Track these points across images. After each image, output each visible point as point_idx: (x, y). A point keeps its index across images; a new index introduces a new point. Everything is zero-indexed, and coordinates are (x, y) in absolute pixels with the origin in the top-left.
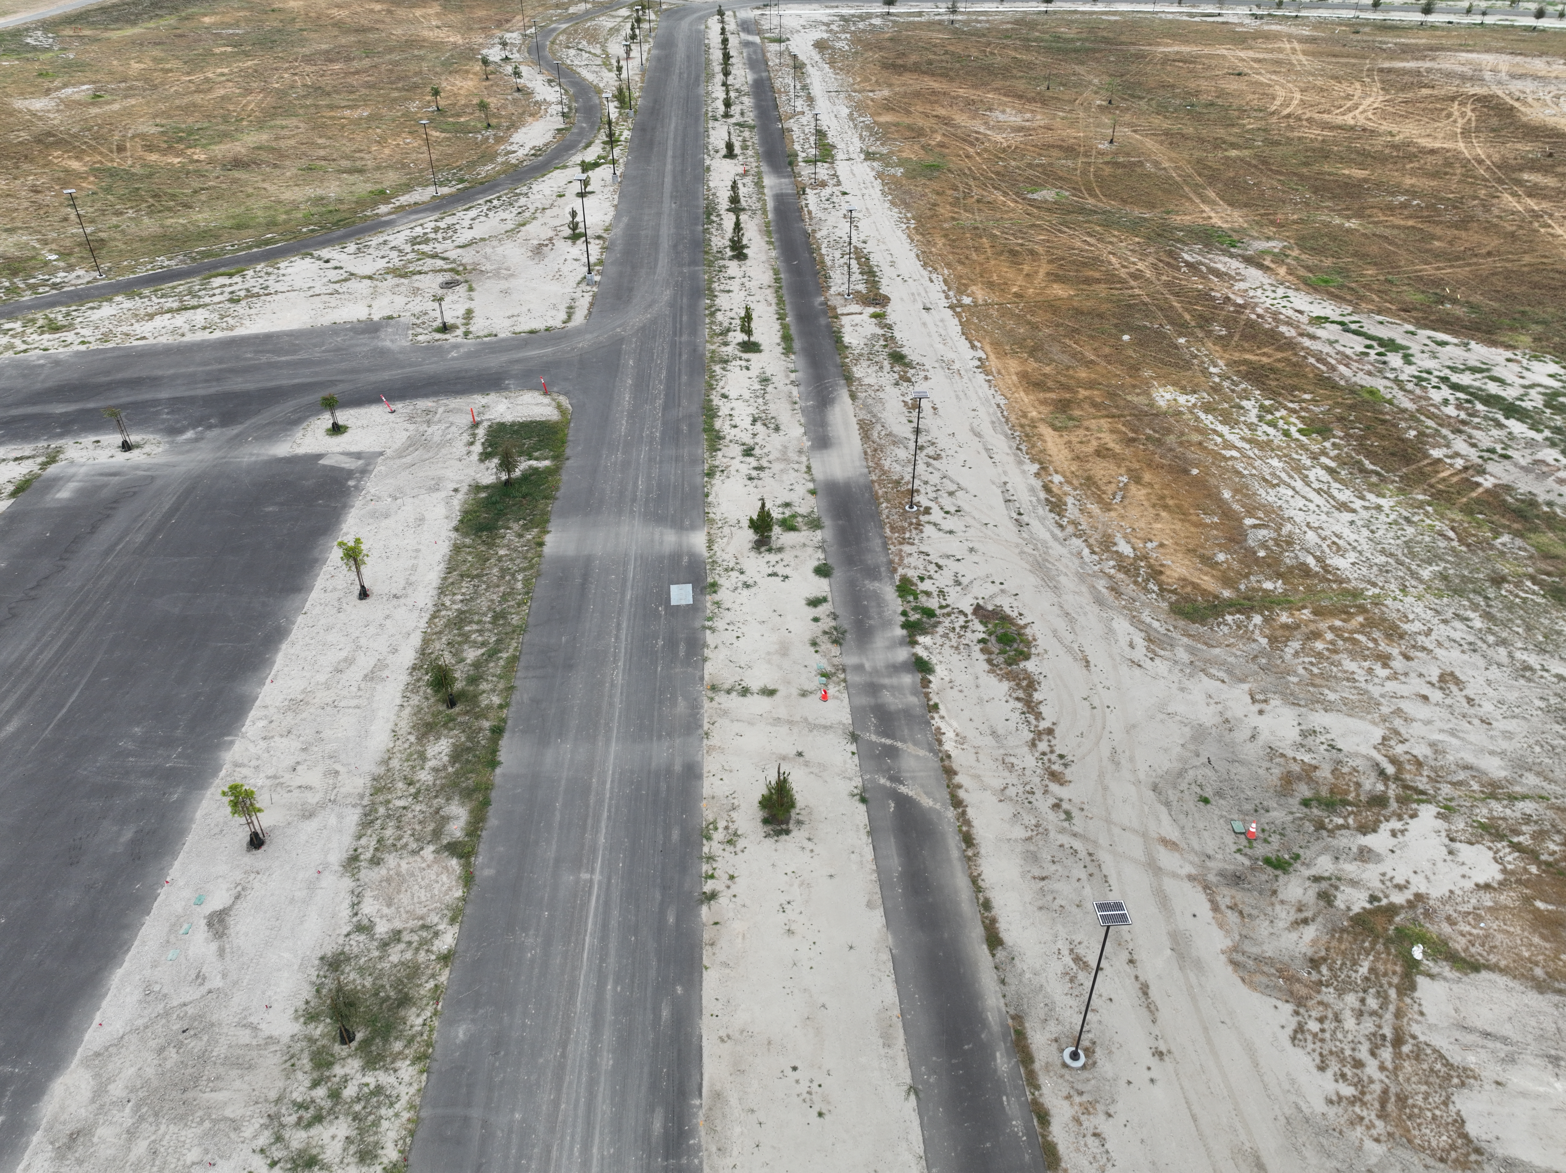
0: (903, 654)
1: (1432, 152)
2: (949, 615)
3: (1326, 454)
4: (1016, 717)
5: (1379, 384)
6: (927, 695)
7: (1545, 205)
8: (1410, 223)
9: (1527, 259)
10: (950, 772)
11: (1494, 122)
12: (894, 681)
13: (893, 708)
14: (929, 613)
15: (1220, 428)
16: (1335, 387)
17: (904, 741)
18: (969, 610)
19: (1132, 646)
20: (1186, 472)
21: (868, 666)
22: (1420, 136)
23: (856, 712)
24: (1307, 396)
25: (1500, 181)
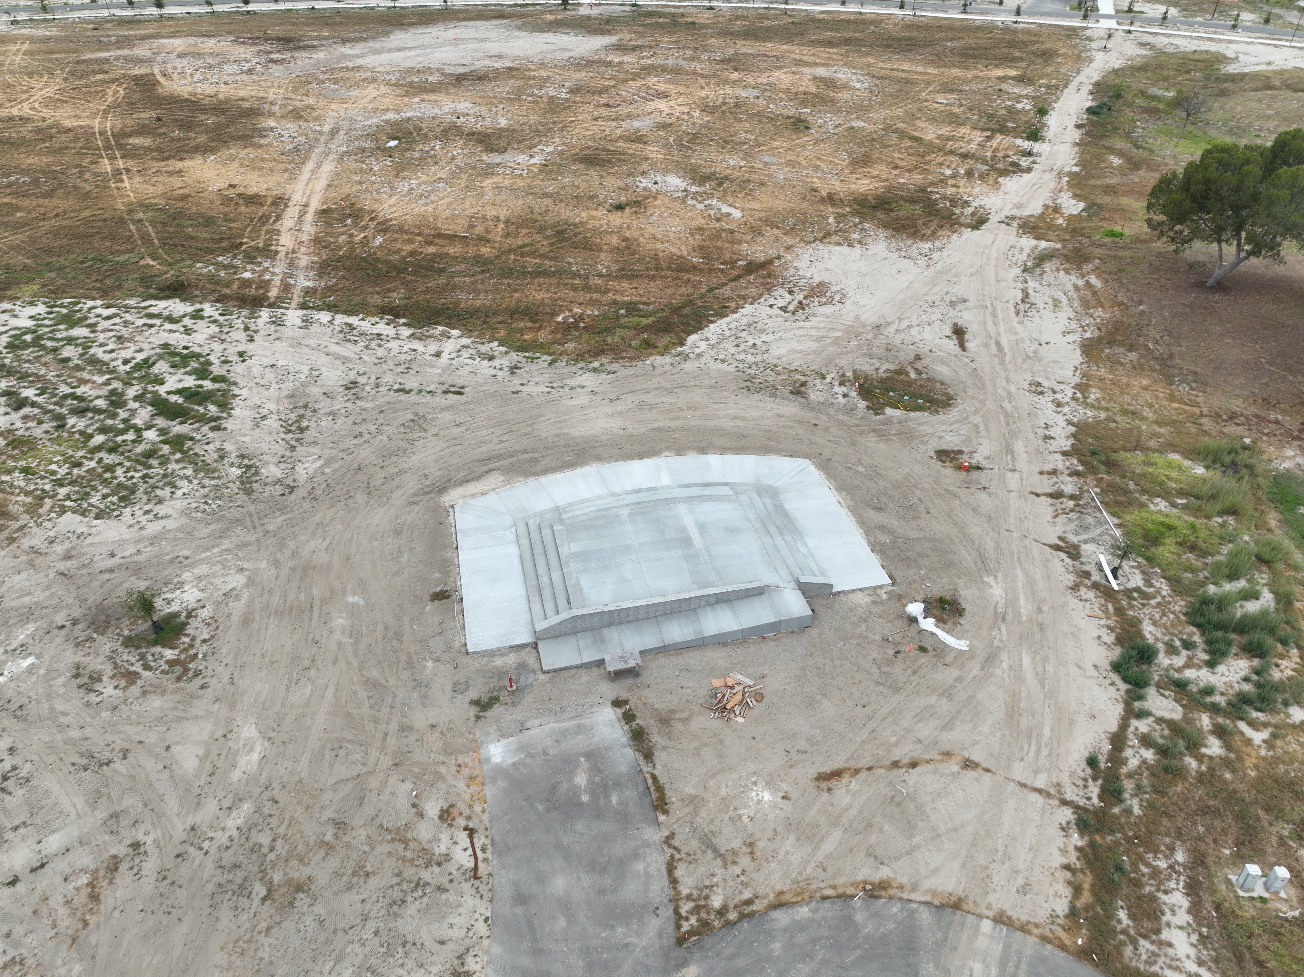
1: (69, 130)
7: (131, 163)
8: (6, 200)
9: (86, 213)
11: (137, 96)
22: (69, 117)
25: (108, 148)
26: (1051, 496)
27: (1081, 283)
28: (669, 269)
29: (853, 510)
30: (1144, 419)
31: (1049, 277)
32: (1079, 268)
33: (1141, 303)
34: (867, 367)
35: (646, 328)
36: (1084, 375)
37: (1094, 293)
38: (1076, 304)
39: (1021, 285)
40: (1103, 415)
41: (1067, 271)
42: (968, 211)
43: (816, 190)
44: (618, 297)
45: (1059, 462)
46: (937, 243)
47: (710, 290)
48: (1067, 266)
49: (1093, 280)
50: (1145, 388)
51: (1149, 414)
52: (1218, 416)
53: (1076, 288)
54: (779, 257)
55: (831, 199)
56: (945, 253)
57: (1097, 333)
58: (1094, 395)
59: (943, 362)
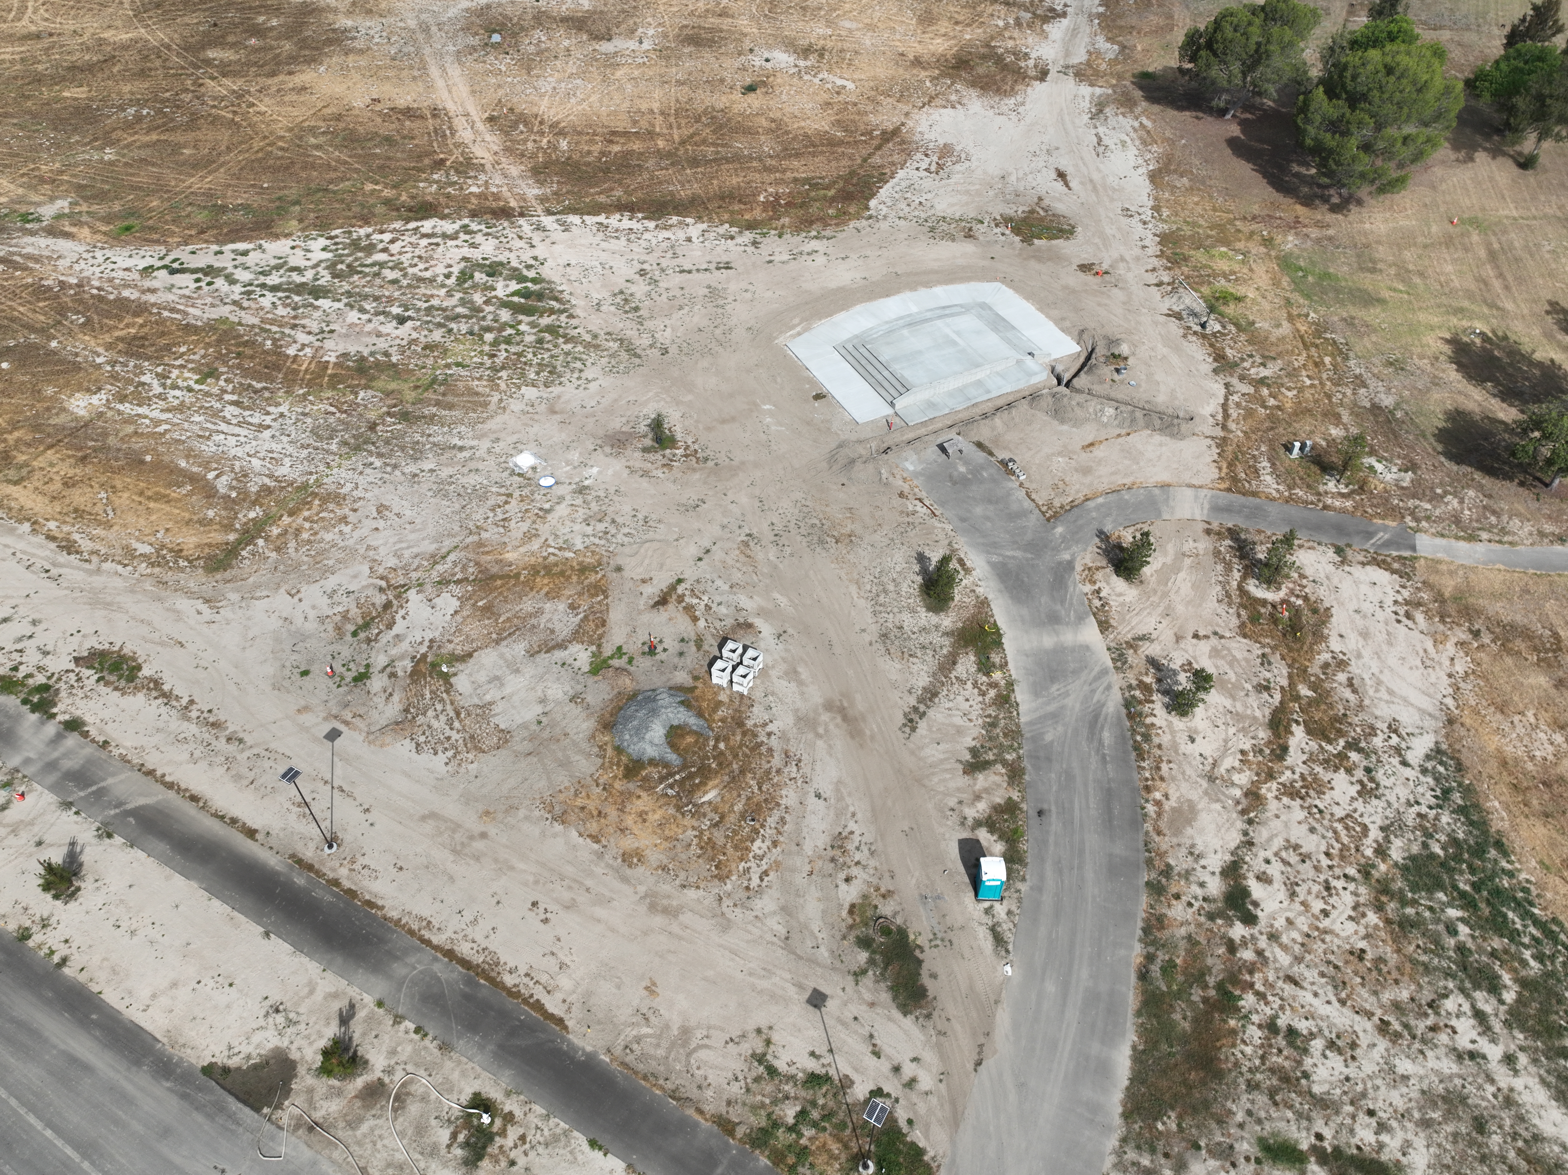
0: (51, 729)
1: (124, 46)
2: (59, 679)
3: (226, 392)
4: (163, 710)
5: (225, 311)
6: (93, 741)
7: (239, 82)
9: (256, 144)
10: (151, 773)
12: (61, 750)
13: (77, 767)
14: (44, 688)
15: (140, 410)
16: (196, 330)
17: (104, 780)
18: (72, 666)
19: (199, 613)
20: (142, 462)
21: (32, 755)
22: (103, 29)
23: (53, 788)
24: (183, 349)
25: (195, 66)
26: (1157, 285)
27: (1136, 124)
28: (823, 145)
29: (1041, 310)
30: (1200, 226)
31: (1112, 121)
32: (1132, 112)
33: (1182, 137)
34: (1010, 211)
35: (833, 199)
36: (1156, 199)
37: (1148, 132)
38: (1137, 143)
39: (1094, 131)
40: (1174, 227)
41: (1124, 115)
42: (1031, 63)
43: (902, 55)
44: (796, 175)
45: (1156, 262)
46: (1019, 98)
47: (865, 160)
48: (1122, 110)
49: (1145, 121)
50: (1197, 204)
51: (1202, 222)
52: (1245, 218)
53: (1135, 130)
54: (903, 124)
55: (917, 62)
56: (1027, 107)
57: (1157, 166)
58: (1166, 213)
59: (1060, 200)
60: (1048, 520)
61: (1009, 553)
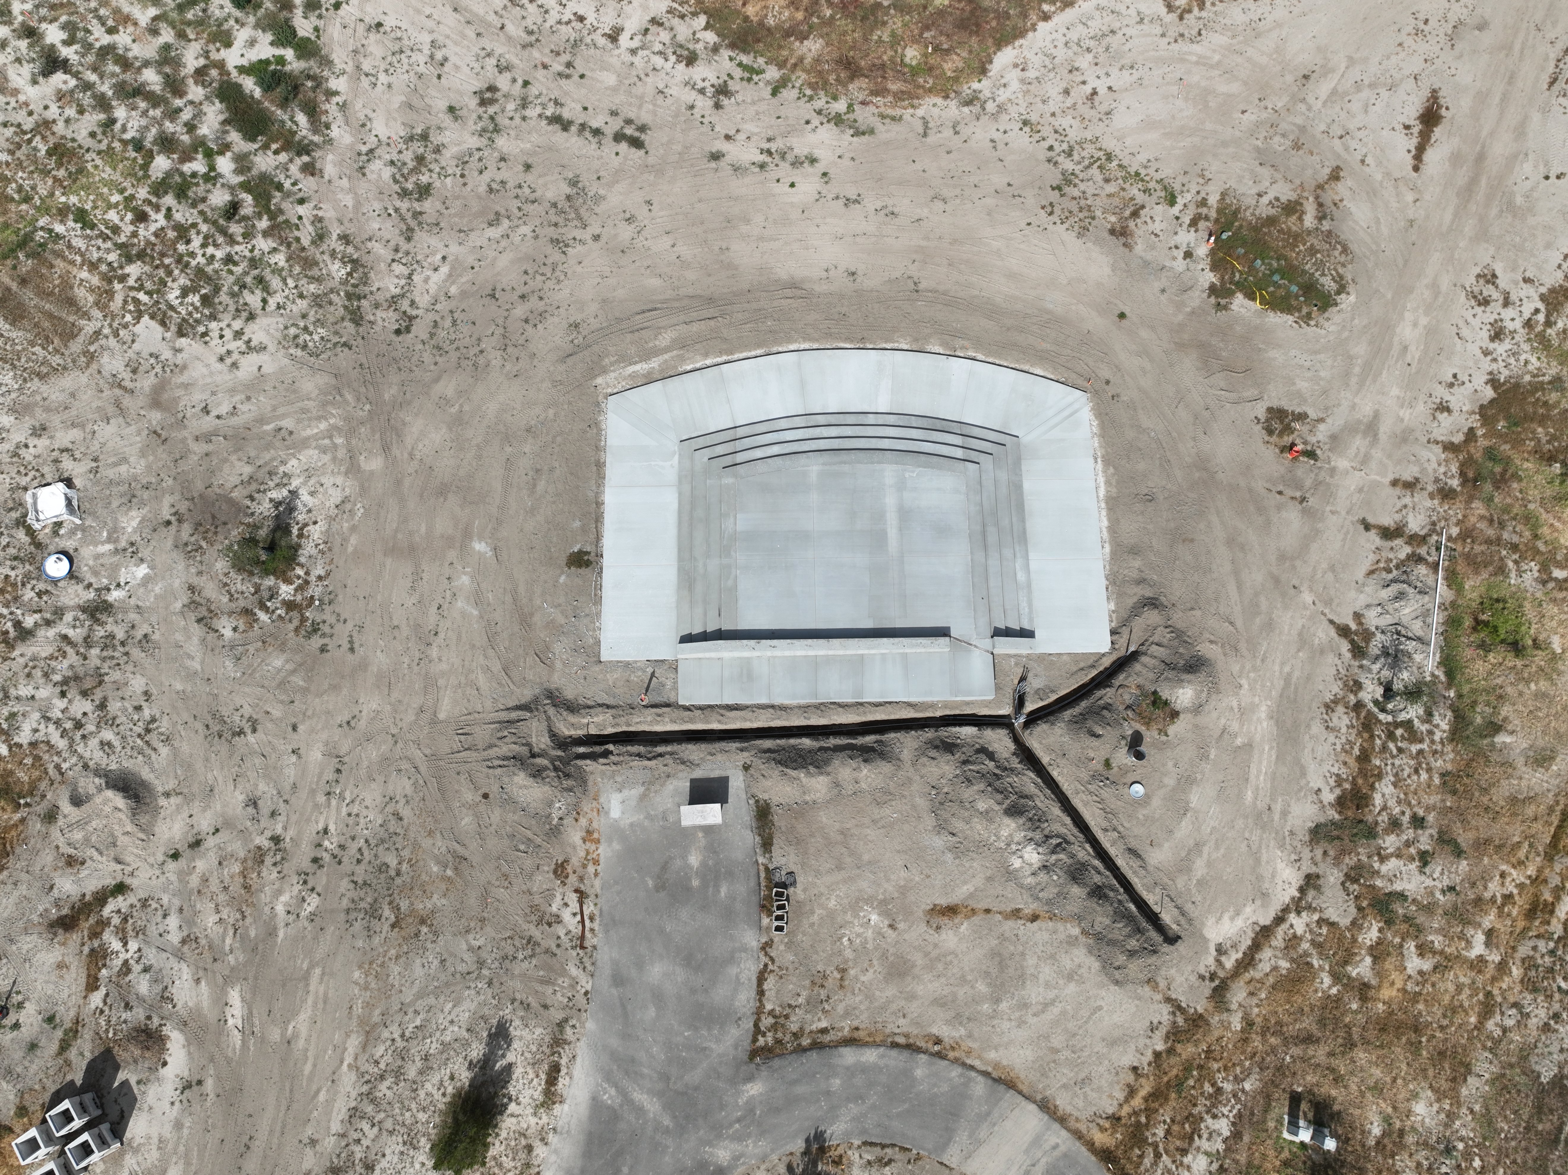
26: (1386, 534)
45: (1432, 464)
60: (754, 1054)
61: (639, 1097)
